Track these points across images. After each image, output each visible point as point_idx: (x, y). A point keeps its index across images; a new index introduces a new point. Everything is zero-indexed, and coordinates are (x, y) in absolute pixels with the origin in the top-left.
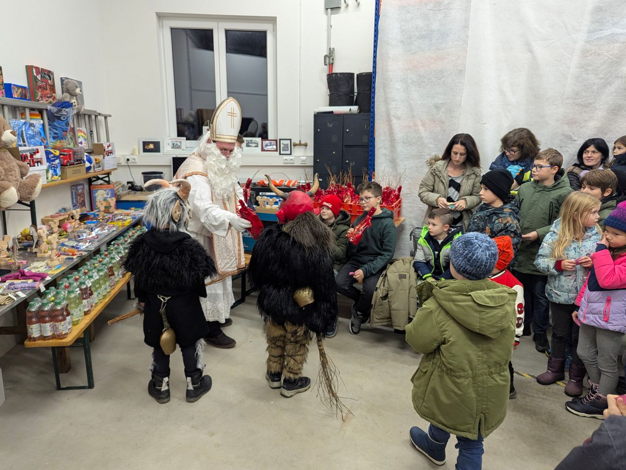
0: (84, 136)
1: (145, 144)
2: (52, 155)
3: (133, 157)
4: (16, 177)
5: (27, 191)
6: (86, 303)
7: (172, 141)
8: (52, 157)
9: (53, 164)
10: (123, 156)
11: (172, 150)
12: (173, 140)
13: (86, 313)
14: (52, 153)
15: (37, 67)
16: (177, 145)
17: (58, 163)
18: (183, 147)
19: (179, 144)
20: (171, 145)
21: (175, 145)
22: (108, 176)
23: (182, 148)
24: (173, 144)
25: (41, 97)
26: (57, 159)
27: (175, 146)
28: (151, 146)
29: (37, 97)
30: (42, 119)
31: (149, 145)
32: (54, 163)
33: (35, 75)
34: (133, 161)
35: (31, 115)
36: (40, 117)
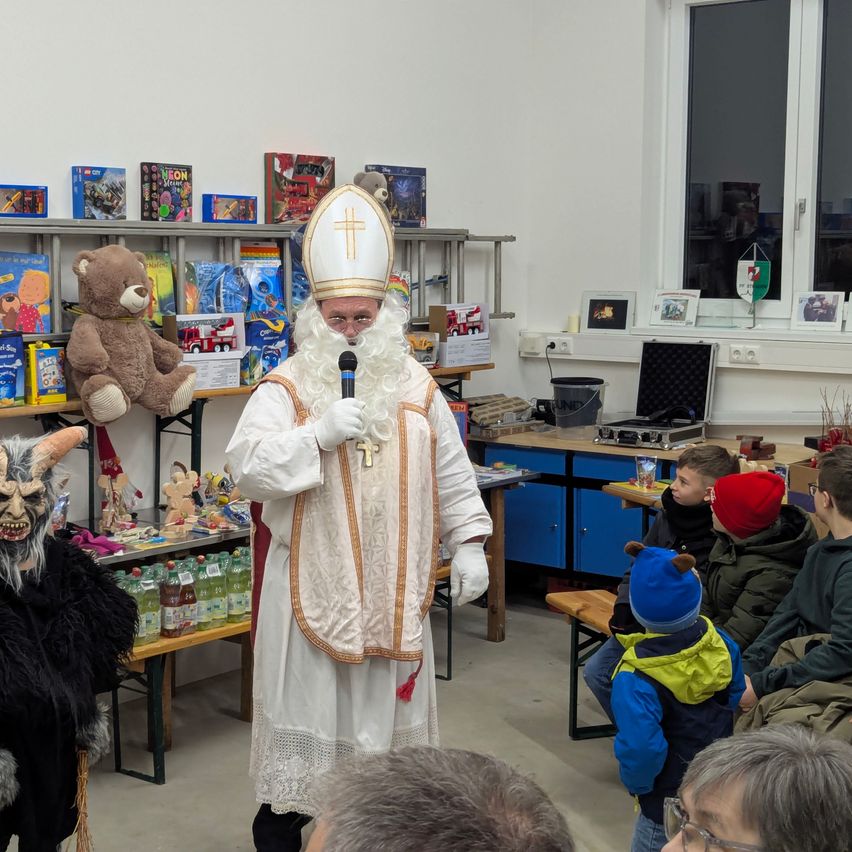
0: (404, 289)
1: (596, 305)
2: (267, 332)
3: (565, 338)
4: (137, 369)
5: (158, 396)
6: (172, 615)
7: (666, 300)
8: (266, 336)
9: (270, 349)
10: (545, 335)
11: (662, 322)
12: (668, 297)
13: (165, 633)
14: (268, 328)
15: (285, 155)
16: (675, 309)
17: (282, 348)
18: (691, 316)
19: (682, 308)
20: (662, 308)
21: (671, 309)
22: (459, 383)
23: (687, 319)
24: (668, 308)
25: (289, 214)
26: (280, 340)
27: (671, 314)
28: (608, 312)
29: (278, 213)
30: (282, 258)
31: (603, 309)
32: (272, 347)
33: (278, 170)
34: (563, 348)
35: (243, 249)
36: (277, 255)
